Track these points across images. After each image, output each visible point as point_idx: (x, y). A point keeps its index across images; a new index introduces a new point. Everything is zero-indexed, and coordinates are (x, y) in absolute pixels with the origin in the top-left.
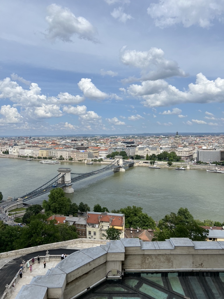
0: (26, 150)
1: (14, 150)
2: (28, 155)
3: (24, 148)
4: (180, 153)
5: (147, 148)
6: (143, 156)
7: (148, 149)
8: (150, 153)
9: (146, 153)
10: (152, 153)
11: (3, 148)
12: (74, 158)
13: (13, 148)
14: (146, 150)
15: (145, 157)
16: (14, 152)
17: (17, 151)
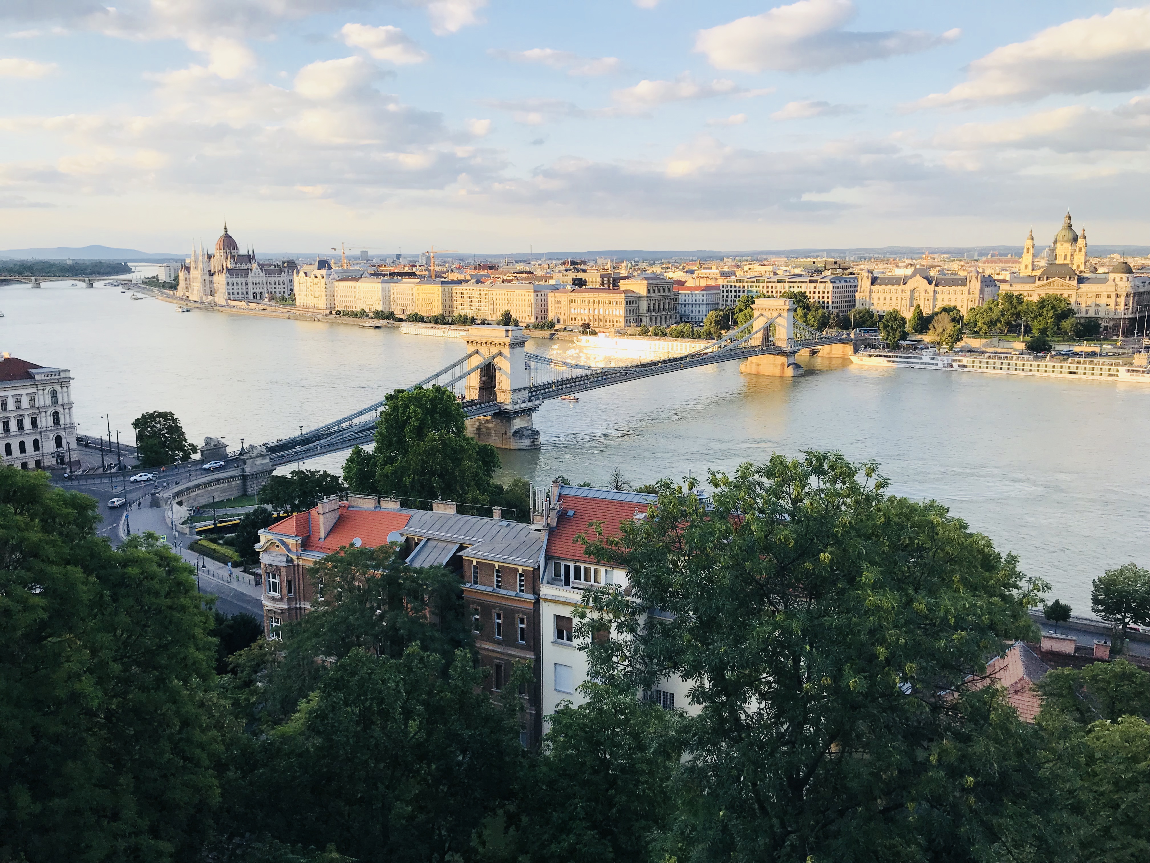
0: (363, 284)
1: (316, 284)
2: (369, 306)
3: (354, 280)
4: (1088, 305)
5: (918, 278)
7: (923, 285)
8: (932, 303)
9: (909, 304)
10: (940, 303)
12: (562, 322)
13: (313, 277)
14: (911, 284)
17: (326, 289)
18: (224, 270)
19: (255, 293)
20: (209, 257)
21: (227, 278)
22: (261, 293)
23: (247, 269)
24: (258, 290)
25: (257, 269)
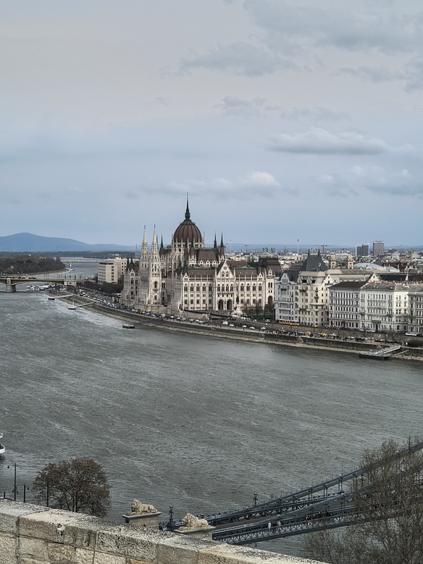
0: (366, 294)
1: (303, 291)
2: (377, 323)
3: (355, 286)
11: (252, 283)
13: (299, 280)
16: (300, 304)
17: (317, 298)
18: (182, 269)
19: (221, 302)
20: (164, 252)
21: (186, 281)
22: (229, 302)
23: (213, 268)
24: (225, 299)
25: (225, 269)
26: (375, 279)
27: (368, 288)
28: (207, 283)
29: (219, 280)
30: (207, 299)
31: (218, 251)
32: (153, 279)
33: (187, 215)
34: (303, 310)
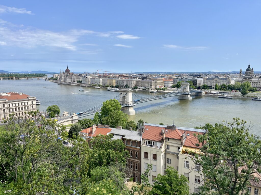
1: (86, 79)
3: (94, 78)
4: (255, 84)
5: (216, 78)
6: (210, 87)
7: (218, 80)
8: (220, 84)
9: (215, 84)
10: (221, 84)
12: (138, 87)
13: (86, 77)
14: (215, 80)
15: (213, 87)
17: (88, 80)
18: (67, 76)
19: (73, 81)
20: (64, 73)
21: (68, 77)
22: (75, 81)
23: (72, 76)
24: (74, 80)
25: (74, 76)
26: (97, 77)
27: (96, 79)
28: (71, 78)
29: (73, 78)
30: (71, 80)
31: (72, 73)
32: (62, 78)
33: (67, 68)
34: (86, 82)
